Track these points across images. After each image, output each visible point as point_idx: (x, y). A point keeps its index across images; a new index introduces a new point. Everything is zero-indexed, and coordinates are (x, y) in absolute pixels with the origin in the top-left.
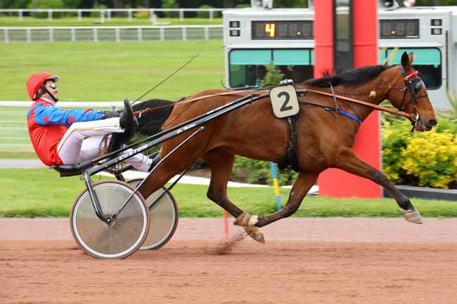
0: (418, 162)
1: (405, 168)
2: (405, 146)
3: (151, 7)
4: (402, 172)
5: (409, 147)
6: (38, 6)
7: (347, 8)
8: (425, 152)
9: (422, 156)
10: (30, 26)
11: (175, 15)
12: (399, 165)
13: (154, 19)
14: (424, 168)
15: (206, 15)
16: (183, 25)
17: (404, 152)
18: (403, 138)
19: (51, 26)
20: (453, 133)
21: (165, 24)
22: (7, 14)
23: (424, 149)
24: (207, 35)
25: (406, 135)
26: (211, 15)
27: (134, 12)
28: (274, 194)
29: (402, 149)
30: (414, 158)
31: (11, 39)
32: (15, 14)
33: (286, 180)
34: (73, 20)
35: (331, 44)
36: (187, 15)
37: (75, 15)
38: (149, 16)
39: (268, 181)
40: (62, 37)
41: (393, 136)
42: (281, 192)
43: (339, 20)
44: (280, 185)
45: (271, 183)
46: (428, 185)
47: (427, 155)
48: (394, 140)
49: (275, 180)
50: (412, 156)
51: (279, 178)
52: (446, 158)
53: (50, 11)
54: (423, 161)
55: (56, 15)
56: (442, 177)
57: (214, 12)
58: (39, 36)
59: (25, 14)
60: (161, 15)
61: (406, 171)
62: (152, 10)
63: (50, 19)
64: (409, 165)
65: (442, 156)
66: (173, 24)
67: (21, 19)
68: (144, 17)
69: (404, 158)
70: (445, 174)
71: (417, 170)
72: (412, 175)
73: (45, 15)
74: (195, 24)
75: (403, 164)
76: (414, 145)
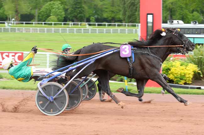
0: (174, 75)
1: (169, 77)
2: (170, 70)
3: (87, 22)
6: (49, 21)
8: (177, 72)
9: (175, 74)
10: (46, 28)
11: (95, 25)
13: (87, 26)
14: (176, 78)
15: (105, 25)
16: (97, 28)
17: (170, 72)
18: (169, 67)
19: (53, 28)
20: (186, 66)
21: (91, 28)
22: (39, 24)
23: (176, 71)
24: (105, 32)
25: (170, 66)
26: (107, 25)
27: (81, 24)
28: (125, 85)
29: (169, 71)
31: (40, 32)
32: (42, 24)
33: (129, 80)
34: (60, 26)
35: (146, 35)
36: (99, 25)
37: (61, 24)
38: (85, 25)
39: (123, 81)
40: (57, 31)
41: (166, 67)
42: (128, 85)
43: (149, 27)
44: (128, 82)
45: (124, 82)
46: (177, 83)
47: (177, 73)
48: (166, 68)
49: (126, 81)
50: (172, 73)
51: (127, 80)
52: (183, 74)
53: (53, 23)
54: (176, 75)
55: (55, 24)
56: (182, 81)
57: (108, 24)
58: (49, 31)
59: (45, 24)
60: (90, 25)
61: (170, 78)
62: (87, 23)
63: (53, 25)
64: (171, 77)
65: (182, 73)
66: (93, 28)
67: (43, 25)
68: (84, 25)
69: (169, 74)
70: (183, 80)
71: (174, 78)
72: (172, 80)
73: (51, 24)
74: (101, 28)
75: (169, 76)
76: (173, 70)
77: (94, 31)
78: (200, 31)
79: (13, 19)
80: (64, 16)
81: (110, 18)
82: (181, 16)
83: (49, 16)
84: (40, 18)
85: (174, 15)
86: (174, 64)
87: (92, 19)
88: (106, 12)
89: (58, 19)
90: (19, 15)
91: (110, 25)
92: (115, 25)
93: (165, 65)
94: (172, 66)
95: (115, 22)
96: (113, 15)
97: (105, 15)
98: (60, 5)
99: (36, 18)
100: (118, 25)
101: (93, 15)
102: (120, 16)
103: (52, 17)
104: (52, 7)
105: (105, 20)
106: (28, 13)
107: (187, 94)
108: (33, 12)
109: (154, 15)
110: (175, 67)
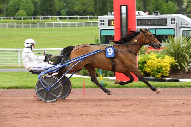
0: (150, 68)
1: (146, 71)
2: (146, 63)
3: (57, 16)
4: (145, 72)
5: (147, 63)
6: (18, 16)
7: (125, 16)
8: (153, 65)
10: (15, 22)
11: (66, 18)
12: (144, 69)
13: (58, 20)
14: (153, 71)
15: (77, 18)
16: (68, 22)
17: (146, 65)
18: (145, 60)
19: (23, 22)
20: (163, 58)
21: (62, 21)
22: (7, 18)
23: (153, 64)
24: (77, 25)
25: (146, 59)
26: (78, 18)
27: (51, 18)
28: (101, 80)
29: (145, 64)
30: (149, 67)
31: (9, 27)
32: (10, 19)
33: (105, 75)
35: (120, 28)
36: (70, 18)
37: (31, 19)
38: (57, 19)
39: (98, 75)
40: (27, 26)
41: (142, 60)
42: (103, 80)
44: (103, 77)
45: (100, 76)
46: (154, 76)
49: (101, 76)
50: (148, 66)
51: (102, 75)
52: (160, 67)
53: (22, 17)
54: (152, 68)
55: (24, 19)
56: (159, 74)
57: (79, 17)
58: (18, 26)
59: (14, 19)
60: (61, 18)
61: (146, 72)
62: (58, 17)
63: (22, 20)
64: (147, 70)
65: (159, 66)
66: (65, 21)
67: (12, 20)
68: (55, 19)
69: (146, 67)
70: (160, 73)
71: (150, 71)
72: (148, 73)
73: (21, 19)
74: (73, 21)
75: (145, 69)
76: (149, 63)
77: (65, 25)
78: (161, 22)
80: (34, 9)
81: (82, 11)
83: (17, 10)
84: (8, 12)
86: (150, 56)
87: (63, 12)
88: (78, 4)
89: (27, 13)
91: (81, 18)
92: (87, 18)
93: (141, 58)
94: (148, 59)
95: (87, 15)
96: (84, 8)
97: (76, 8)
99: (5, 13)
100: (91, 18)
101: (64, 8)
102: (91, 8)
103: (21, 11)
105: (77, 13)
107: (165, 87)
109: (128, 6)
110: (151, 60)
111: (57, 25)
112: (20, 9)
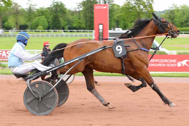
3: (62, 30)
6: (37, 30)
7: (102, 31)
10: (36, 34)
11: (67, 31)
15: (74, 32)
16: (69, 34)
19: (40, 34)
21: (65, 33)
22: (31, 31)
24: (74, 36)
27: (58, 31)
32: (33, 31)
34: (45, 32)
36: (70, 32)
37: (45, 31)
38: (61, 32)
40: (43, 36)
43: (100, 33)
53: (40, 30)
55: (42, 31)
58: (38, 36)
59: (35, 31)
60: (64, 31)
63: (40, 32)
67: (34, 32)
73: (39, 31)
74: (72, 33)
77: (67, 36)
79: (15, 29)
80: (48, 26)
81: (78, 27)
82: (124, 25)
83: (37, 26)
84: (32, 27)
85: (120, 24)
87: (66, 28)
88: (75, 23)
89: (43, 28)
90: (18, 25)
91: (78, 32)
92: (80, 32)
95: (81, 29)
96: (80, 25)
97: (74, 25)
98: (44, 19)
99: (30, 27)
100: (83, 32)
101: (67, 25)
102: (83, 25)
103: (40, 27)
104: (39, 20)
105: (75, 28)
106: (24, 25)
108: (28, 24)
111: (62, 36)
112: (39, 25)
